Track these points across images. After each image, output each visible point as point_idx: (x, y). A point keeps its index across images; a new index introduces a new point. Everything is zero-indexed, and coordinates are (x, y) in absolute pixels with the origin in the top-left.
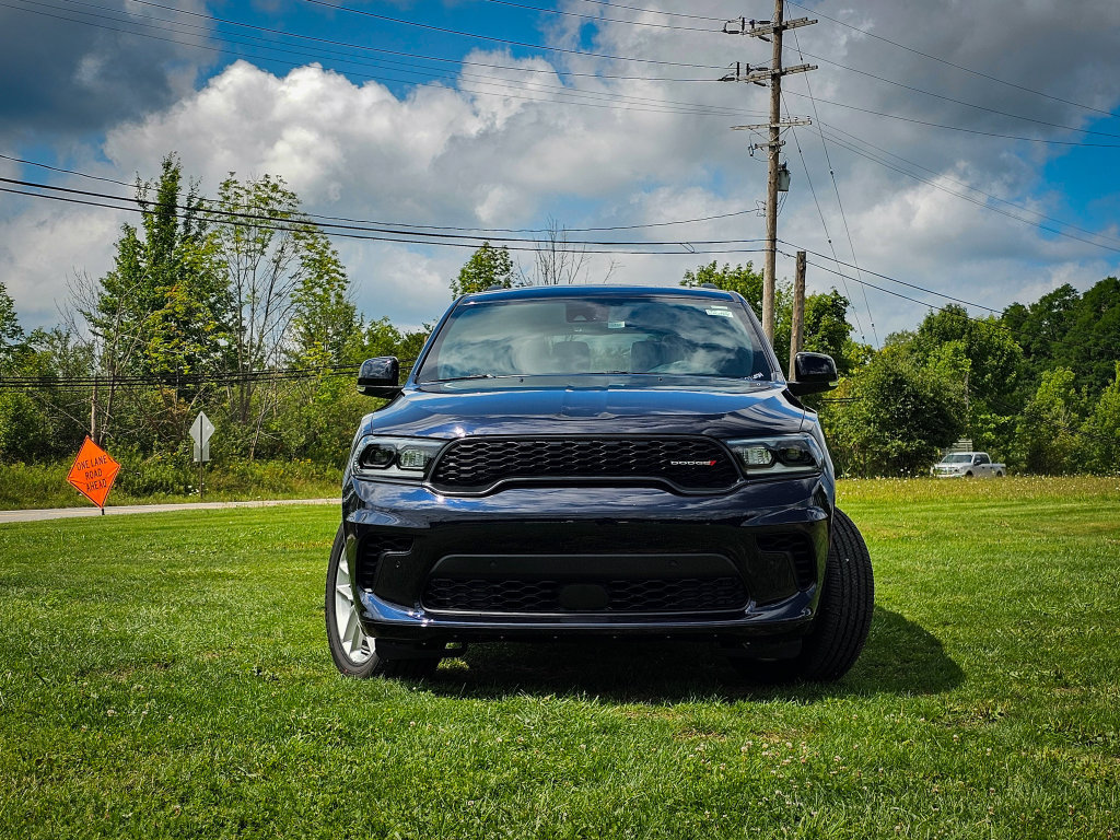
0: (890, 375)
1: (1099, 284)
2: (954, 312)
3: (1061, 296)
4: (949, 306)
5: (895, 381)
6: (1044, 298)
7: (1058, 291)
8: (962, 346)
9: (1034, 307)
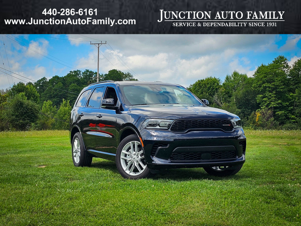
0: (19, 102)
1: (53, 77)
2: (21, 84)
3: (43, 80)
4: (20, 82)
5: (20, 104)
6: (38, 81)
7: (42, 79)
8: (24, 93)
9: (35, 83)
